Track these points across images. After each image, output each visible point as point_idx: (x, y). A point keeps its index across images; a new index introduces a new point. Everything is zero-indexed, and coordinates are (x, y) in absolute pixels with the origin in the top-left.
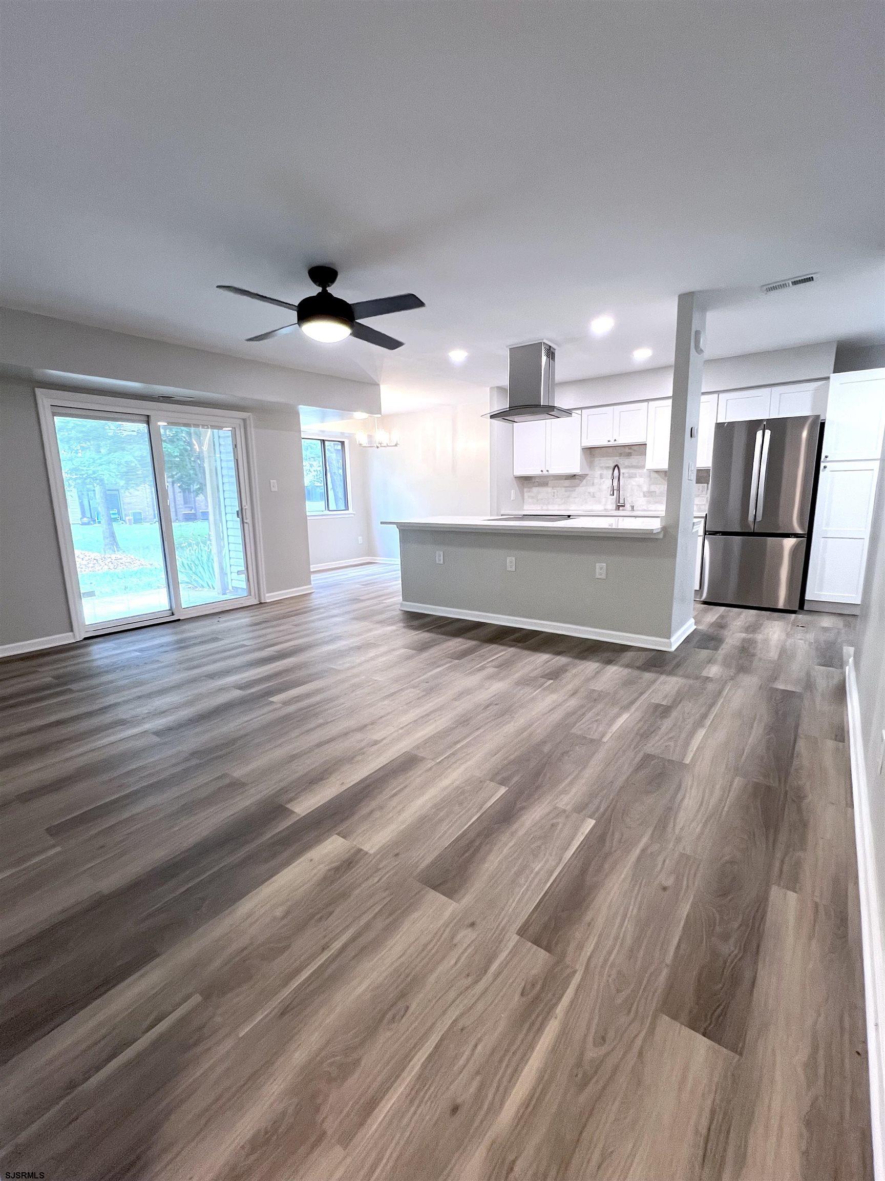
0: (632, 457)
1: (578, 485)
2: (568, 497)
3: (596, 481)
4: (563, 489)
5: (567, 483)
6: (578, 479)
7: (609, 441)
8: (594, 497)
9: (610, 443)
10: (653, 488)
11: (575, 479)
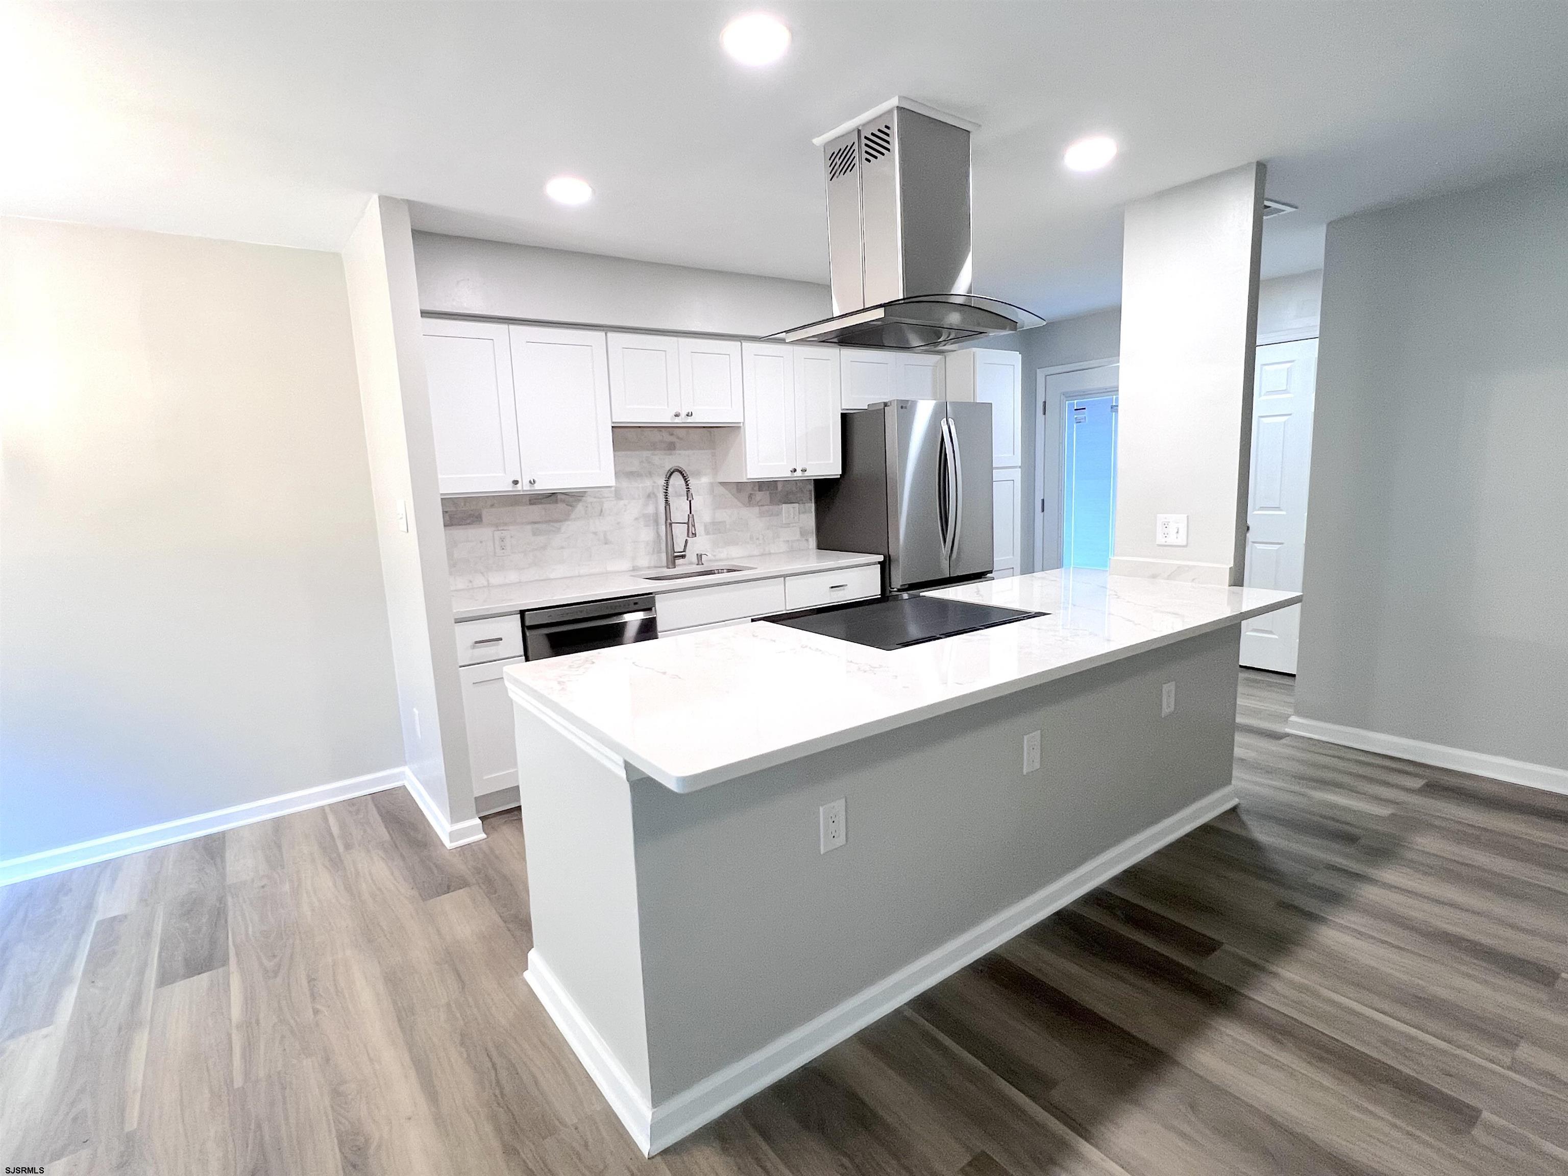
0: (678, 452)
1: (566, 517)
2: (544, 548)
3: (607, 505)
4: (529, 527)
5: (536, 511)
6: (563, 501)
7: (677, 415)
8: (606, 542)
9: (677, 420)
10: (723, 515)
11: (556, 502)
